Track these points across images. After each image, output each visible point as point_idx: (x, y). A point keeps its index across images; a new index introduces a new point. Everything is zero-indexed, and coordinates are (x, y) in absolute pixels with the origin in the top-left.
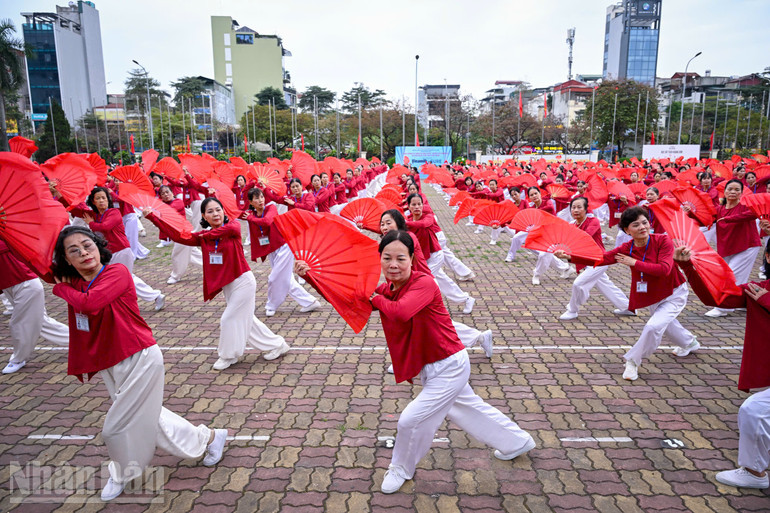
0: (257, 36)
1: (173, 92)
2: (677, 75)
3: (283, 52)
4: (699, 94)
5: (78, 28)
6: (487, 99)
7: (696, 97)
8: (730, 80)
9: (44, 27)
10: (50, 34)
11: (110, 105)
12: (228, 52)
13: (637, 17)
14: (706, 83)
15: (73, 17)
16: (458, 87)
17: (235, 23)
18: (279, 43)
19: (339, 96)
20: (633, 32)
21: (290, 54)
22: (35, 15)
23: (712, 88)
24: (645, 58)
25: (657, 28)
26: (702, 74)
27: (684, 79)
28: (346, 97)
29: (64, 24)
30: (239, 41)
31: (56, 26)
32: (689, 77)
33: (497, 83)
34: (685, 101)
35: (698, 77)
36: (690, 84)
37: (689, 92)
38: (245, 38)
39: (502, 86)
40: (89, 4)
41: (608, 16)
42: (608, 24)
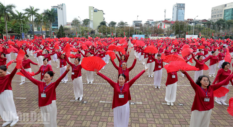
0: (98, 10)
1: (82, 22)
2: (188, 19)
3: (104, 14)
4: (193, 23)
5: (62, 9)
6: (146, 23)
7: (193, 24)
8: (200, 21)
9: (55, 9)
10: (56, 10)
11: (67, 25)
12: (92, 14)
13: (180, 7)
14: (194, 21)
15: (61, 7)
16: (141, 21)
17: (94, 8)
18: (103, 12)
19: (117, 23)
20: (179, 10)
21: (105, 14)
22: (54, 6)
23: (196, 22)
24: (182, 16)
25: (184, 9)
26: (194, 19)
27: (190, 20)
28: (119, 24)
29: (59, 8)
30: (94, 11)
31: (58, 9)
32: (191, 20)
33: (148, 20)
34: (190, 25)
35: (193, 20)
36: (191, 21)
37: (191, 23)
38: (96, 11)
39: (149, 21)
40: (64, 4)
41: (173, 7)
42: (173, 8)
